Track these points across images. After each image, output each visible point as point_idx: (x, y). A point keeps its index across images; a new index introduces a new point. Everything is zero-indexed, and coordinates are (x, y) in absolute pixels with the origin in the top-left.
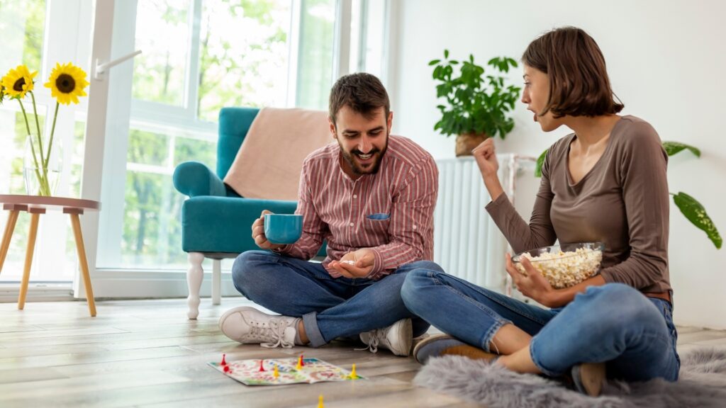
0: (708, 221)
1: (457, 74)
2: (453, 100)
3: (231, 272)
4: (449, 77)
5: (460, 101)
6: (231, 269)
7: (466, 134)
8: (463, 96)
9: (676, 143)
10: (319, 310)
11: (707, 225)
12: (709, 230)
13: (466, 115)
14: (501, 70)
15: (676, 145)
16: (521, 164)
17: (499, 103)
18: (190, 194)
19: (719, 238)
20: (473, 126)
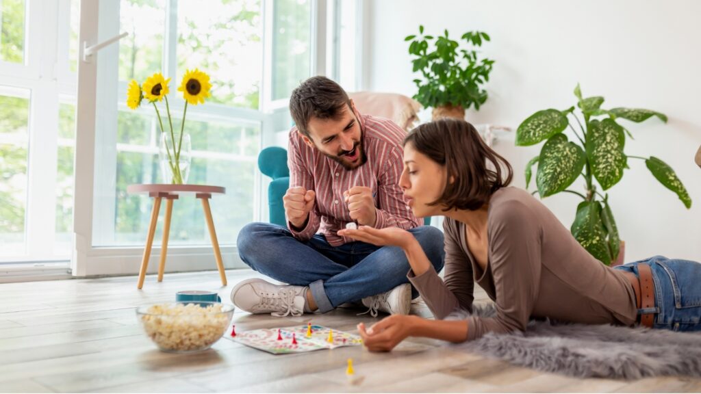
0: (679, 183)
1: (432, 48)
2: (429, 74)
3: (236, 246)
4: (425, 52)
5: (436, 74)
6: (236, 242)
7: (442, 107)
8: (439, 69)
9: (645, 110)
10: (325, 277)
11: (677, 187)
12: (680, 191)
13: (442, 88)
14: (474, 44)
15: (645, 112)
16: (496, 134)
17: (474, 75)
18: (274, 176)
19: (689, 199)
20: (450, 98)
